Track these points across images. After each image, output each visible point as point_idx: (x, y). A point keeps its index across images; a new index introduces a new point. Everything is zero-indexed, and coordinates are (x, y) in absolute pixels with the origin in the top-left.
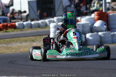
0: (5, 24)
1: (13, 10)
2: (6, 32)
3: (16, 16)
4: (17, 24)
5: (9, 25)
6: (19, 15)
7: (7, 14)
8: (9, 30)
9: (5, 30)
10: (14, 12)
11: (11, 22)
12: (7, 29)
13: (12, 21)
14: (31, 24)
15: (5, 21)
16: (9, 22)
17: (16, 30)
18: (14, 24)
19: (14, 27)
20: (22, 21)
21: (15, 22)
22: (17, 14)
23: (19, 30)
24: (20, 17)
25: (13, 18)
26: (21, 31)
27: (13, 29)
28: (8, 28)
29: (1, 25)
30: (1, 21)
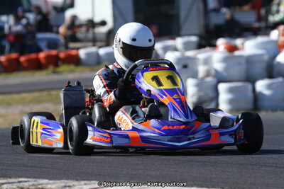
0: (54, 52)
1: (74, 18)
2: (54, 72)
3: (81, 33)
4: (82, 53)
5: (62, 55)
6: (88, 31)
7: (58, 27)
8: (63, 68)
9: (51, 68)
10: (77, 23)
11: (67, 47)
12: (56, 65)
13: (72, 45)
15: (53, 45)
16: (62, 49)
17: (79, 69)
18: (73, 52)
19: (76, 61)
20: (94, 46)
21: (78, 49)
22: (83, 29)
23: (87, 69)
24: (90, 35)
25: (73, 38)
27: (72, 67)
28: (59, 63)
29: (42, 55)
30: (43, 45)
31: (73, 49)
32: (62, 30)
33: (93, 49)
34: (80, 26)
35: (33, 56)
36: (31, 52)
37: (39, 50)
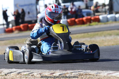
0: (89, 17)
1: (97, 3)
2: (90, 25)
3: (100, 9)
4: (101, 17)
5: (93, 18)
6: (103, 8)
7: (91, 7)
8: (93, 23)
9: (88, 24)
10: (98, 5)
11: (94, 15)
12: (90, 22)
14: (115, 17)
15: (89, 14)
16: (93, 16)
17: (100, 24)
18: (97, 17)
19: (98, 20)
20: (106, 14)
21: (99, 15)
22: (101, 7)
23: (103, 24)
24: (104, 10)
25: (97, 11)
26: (105, 24)
27: (97, 23)
28: (92, 21)
29: (84, 19)
30: (85, 14)
31: (97, 15)
32: (92, 8)
33: (105, 16)
34: (99, 6)
35: (81, 19)
36: (80, 17)
37: (83, 16)
